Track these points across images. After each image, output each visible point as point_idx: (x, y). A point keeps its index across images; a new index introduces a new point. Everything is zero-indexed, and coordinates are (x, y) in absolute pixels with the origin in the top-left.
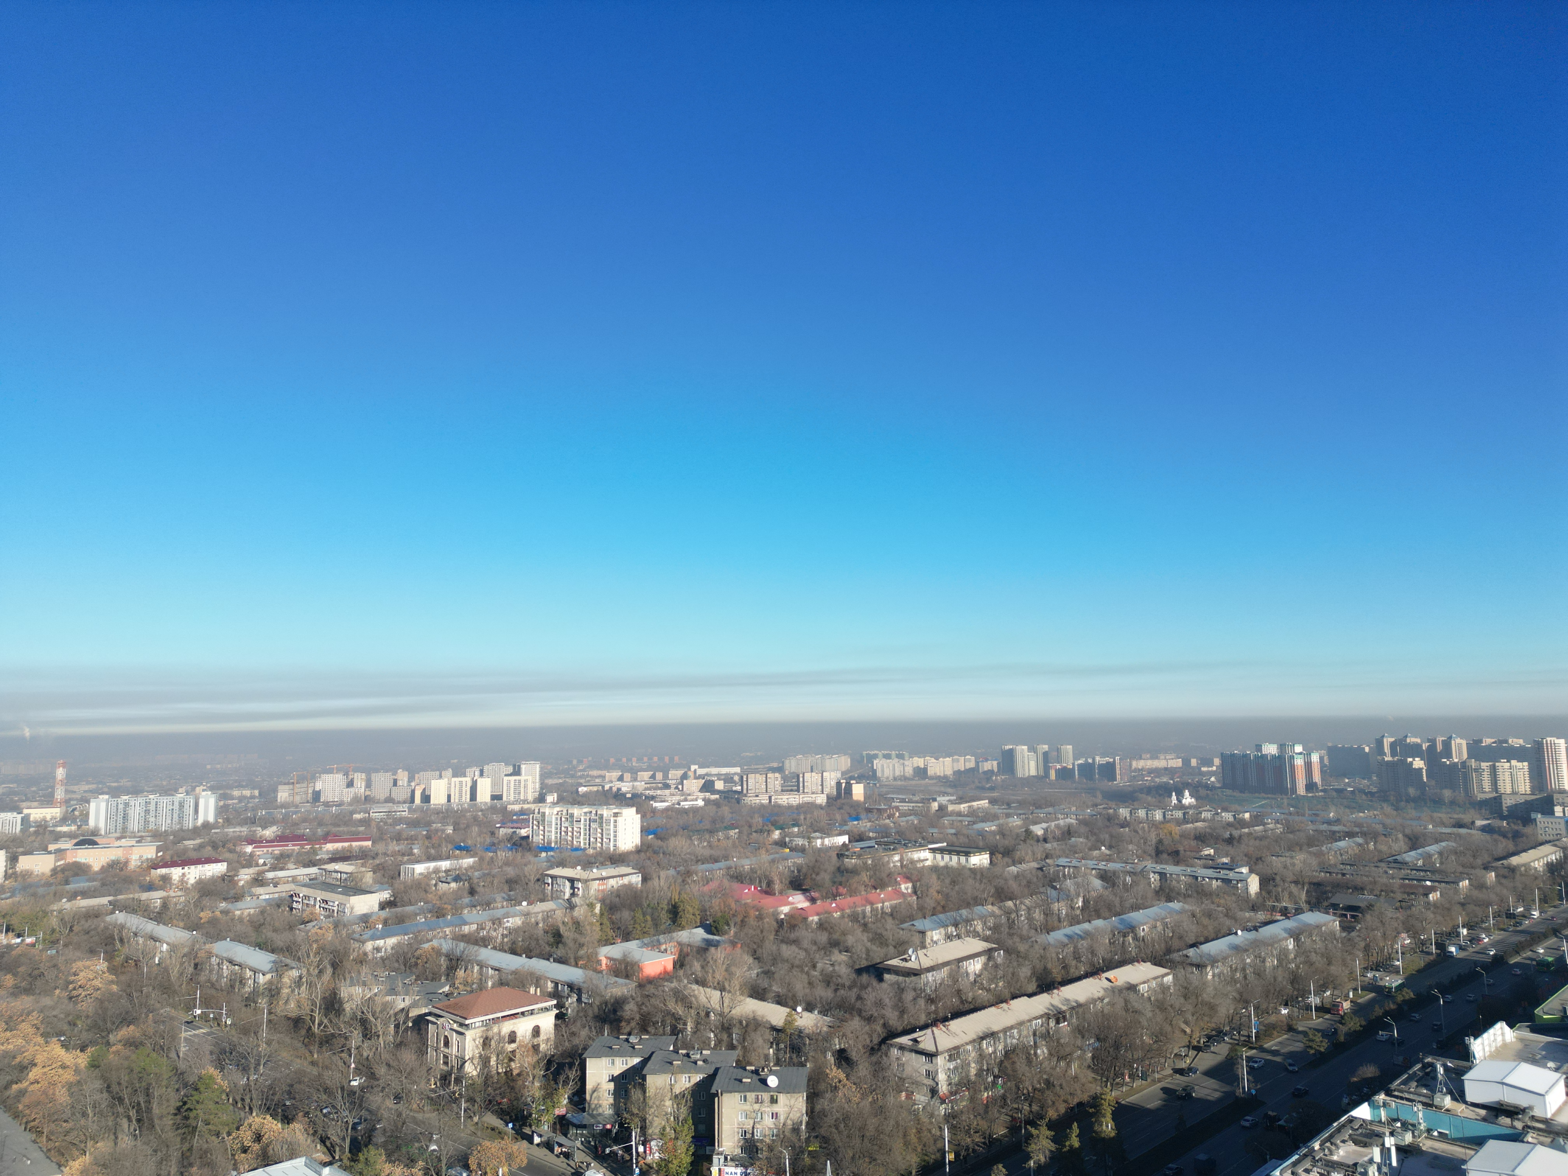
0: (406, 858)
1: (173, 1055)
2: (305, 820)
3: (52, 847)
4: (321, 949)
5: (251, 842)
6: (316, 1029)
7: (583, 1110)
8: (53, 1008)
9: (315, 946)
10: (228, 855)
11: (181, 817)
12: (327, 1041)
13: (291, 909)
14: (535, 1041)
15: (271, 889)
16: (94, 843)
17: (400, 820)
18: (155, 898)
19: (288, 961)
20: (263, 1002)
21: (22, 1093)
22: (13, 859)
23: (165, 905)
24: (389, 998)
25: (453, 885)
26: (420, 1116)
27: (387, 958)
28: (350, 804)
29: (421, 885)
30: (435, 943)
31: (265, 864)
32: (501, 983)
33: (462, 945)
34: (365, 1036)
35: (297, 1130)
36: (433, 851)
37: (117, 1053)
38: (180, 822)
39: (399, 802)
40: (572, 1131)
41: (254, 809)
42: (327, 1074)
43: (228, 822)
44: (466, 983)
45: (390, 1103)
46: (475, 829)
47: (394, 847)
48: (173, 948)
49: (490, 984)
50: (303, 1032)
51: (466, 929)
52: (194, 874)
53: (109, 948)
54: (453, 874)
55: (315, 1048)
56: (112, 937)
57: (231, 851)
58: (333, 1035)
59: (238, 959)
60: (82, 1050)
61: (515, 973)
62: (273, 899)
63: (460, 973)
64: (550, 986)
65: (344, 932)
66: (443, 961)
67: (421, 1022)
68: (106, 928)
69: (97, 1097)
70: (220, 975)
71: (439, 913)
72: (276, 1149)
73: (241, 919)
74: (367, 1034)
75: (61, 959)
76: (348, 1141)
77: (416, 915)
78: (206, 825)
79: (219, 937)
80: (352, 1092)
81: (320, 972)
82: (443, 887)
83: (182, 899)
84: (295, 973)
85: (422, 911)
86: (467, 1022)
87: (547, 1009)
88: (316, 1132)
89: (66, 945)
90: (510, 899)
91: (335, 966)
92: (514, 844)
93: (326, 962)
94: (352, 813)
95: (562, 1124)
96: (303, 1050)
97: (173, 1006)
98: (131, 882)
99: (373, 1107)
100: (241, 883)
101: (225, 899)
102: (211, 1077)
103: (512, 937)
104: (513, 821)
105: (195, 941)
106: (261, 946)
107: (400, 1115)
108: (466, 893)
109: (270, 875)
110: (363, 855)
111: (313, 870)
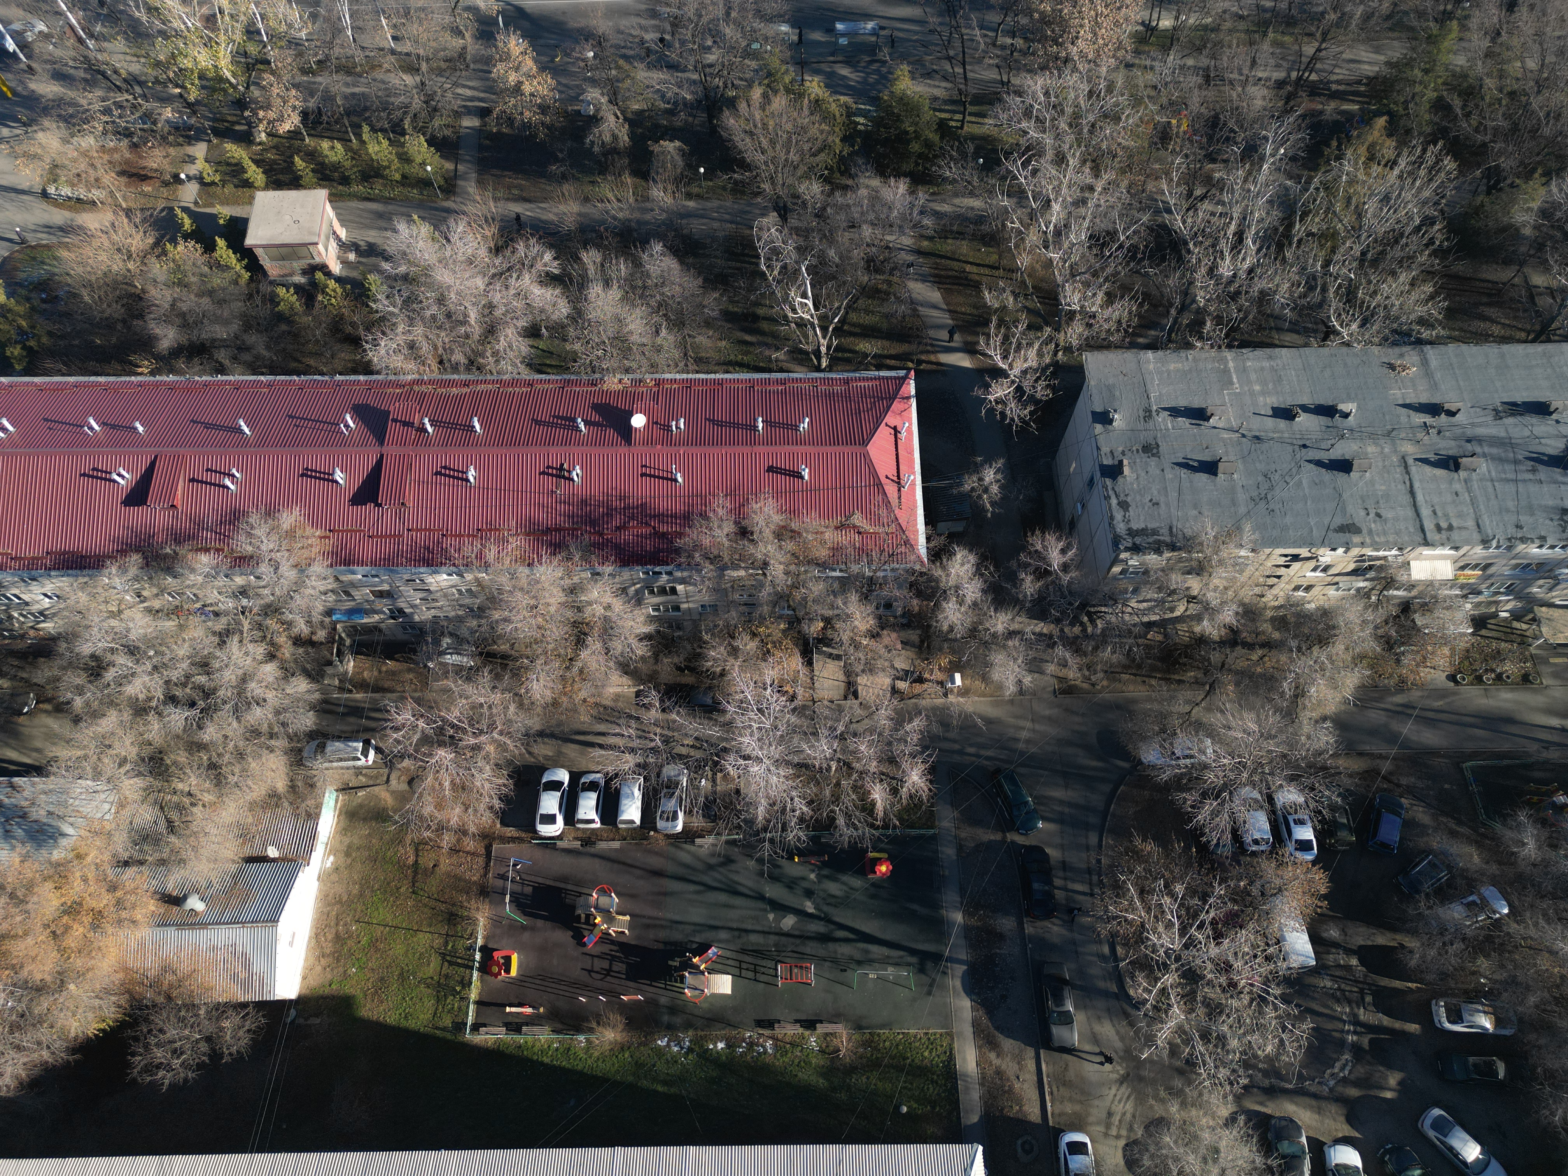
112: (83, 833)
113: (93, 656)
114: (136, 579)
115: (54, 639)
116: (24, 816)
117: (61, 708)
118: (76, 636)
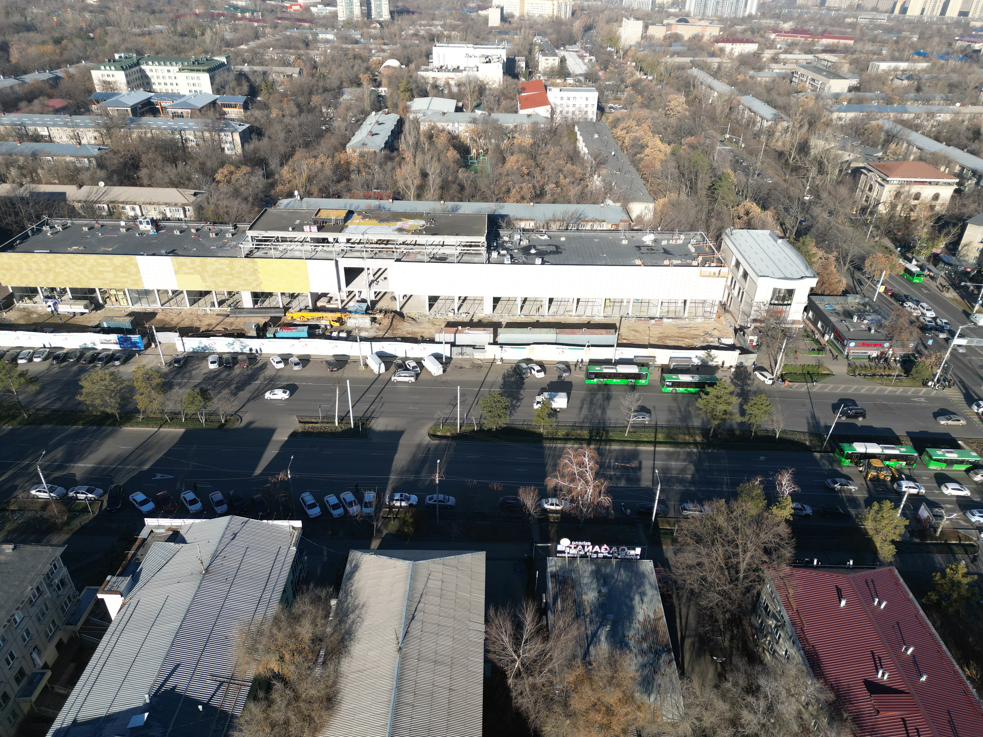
0: (875, 57)
1: (711, 158)
2: (812, 19)
3: (665, 22)
4: (805, 111)
5: (775, 31)
6: (791, 161)
7: (954, 255)
8: (658, 118)
9: (801, 109)
10: (759, 39)
11: (736, 9)
12: (796, 169)
13: (791, 82)
14: (933, 203)
15: (781, 66)
16: (686, 21)
17: (879, 27)
18: (715, 62)
19: (783, 116)
20: (763, 138)
21: (641, 159)
22: (646, 27)
23: (719, 68)
24: (840, 152)
25: (906, 82)
26: (841, 227)
27: (845, 126)
28: (845, 10)
29: (881, 79)
30: (880, 122)
31: (780, 48)
32: (921, 159)
33: (899, 127)
34: (819, 172)
35: (768, 216)
36: (897, 54)
37: (684, 150)
38: (735, 13)
39: (882, 12)
40: (941, 265)
41: (781, 8)
42: (792, 189)
43: (764, 15)
44: (895, 153)
45: (825, 215)
46: (937, 39)
47: (869, 47)
48: (720, 95)
49: (912, 157)
50: (783, 161)
51: (906, 116)
52: (739, 49)
53: (687, 89)
54: (908, 73)
55: (788, 172)
56: (689, 83)
57: (762, 36)
58: (800, 167)
59: (754, 109)
60: (669, 144)
61: (933, 154)
62: (781, 73)
63: (893, 146)
64: (957, 169)
65: (821, 103)
66: (883, 136)
67: (857, 172)
68: (687, 77)
69: (673, 170)
70: (743, 117)
71: (889, 101)
72: (756, 221)
73: (760, 83)
74: (821, 170)
75: (664, 92)
76: (795, 229)
77: (873, 99)
78: (750, 17)
79: (746, 93)
80: (804, 203)
81: (801, 126)
82: (897, 82)
83: (729, 65)
84: (785, 124)
85: (877, 98)
86: (888, 179)
87: (949, 184)
88: (778, 219)
89: (666, 84)
90: (946, 99)
91: (811, 124)
92: (966, 55)
93: (806, 121)
94: (846, 17)
95: (935, 259)
96: (780, 172)
97: (715, 130)
98: (703, 50)
99: (815, 214)
100: (764, 59)
101: (753, 69)
102: (729, 175)
103: (939, 128)
104: (971, 36)
105: (732, 93)
106: (770, 103)
107: (829, 223)
108: (913, 90)
109: (783, 56)
110: (846, 50)
111: (810, 57)
112: (652, 707)
113: (759, 687)
114: (818, 700)
115: (762, 662)
116: (655, 672)
117: (721, 676)
118: (768, 674)
